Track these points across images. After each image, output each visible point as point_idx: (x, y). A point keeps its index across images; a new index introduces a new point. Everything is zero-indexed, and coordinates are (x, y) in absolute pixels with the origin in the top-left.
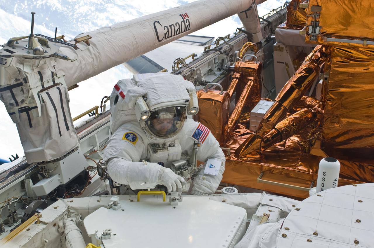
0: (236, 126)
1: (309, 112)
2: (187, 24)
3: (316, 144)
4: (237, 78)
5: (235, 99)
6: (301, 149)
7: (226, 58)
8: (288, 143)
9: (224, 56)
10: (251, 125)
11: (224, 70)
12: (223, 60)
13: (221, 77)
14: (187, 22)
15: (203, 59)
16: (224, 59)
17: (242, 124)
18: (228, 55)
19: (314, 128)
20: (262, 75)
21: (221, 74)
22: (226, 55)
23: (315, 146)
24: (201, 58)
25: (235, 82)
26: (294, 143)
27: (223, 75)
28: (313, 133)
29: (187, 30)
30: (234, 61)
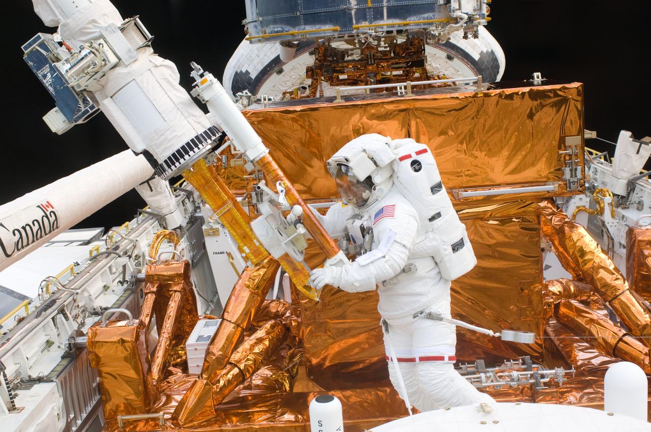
0: (166, 373)
1: (278, 326)
2: (52, 219)
3: (299, 372)
4: (153, 292)
5: (155, 327)
6: (277, 387)
7: (128, 263)
8: (257, 381)
9: (124, 260)
10: (190, 364)
11: (129, 283)
12: (124, 267)
13: (126, 295)
15: (91, 272)
16: (125, 265)
17: (175, 366)
18: (130, 257)
19: (291, 348)
20: (193, 278)
21: (125, 291)
22: (128, 258)
23: (299, 376)
24: (87, 270)
25: (150, 299)
26: (265, 379)
27: (129, 292)
28: (292, 357)
29: (54, 230)
30: (143, 265)
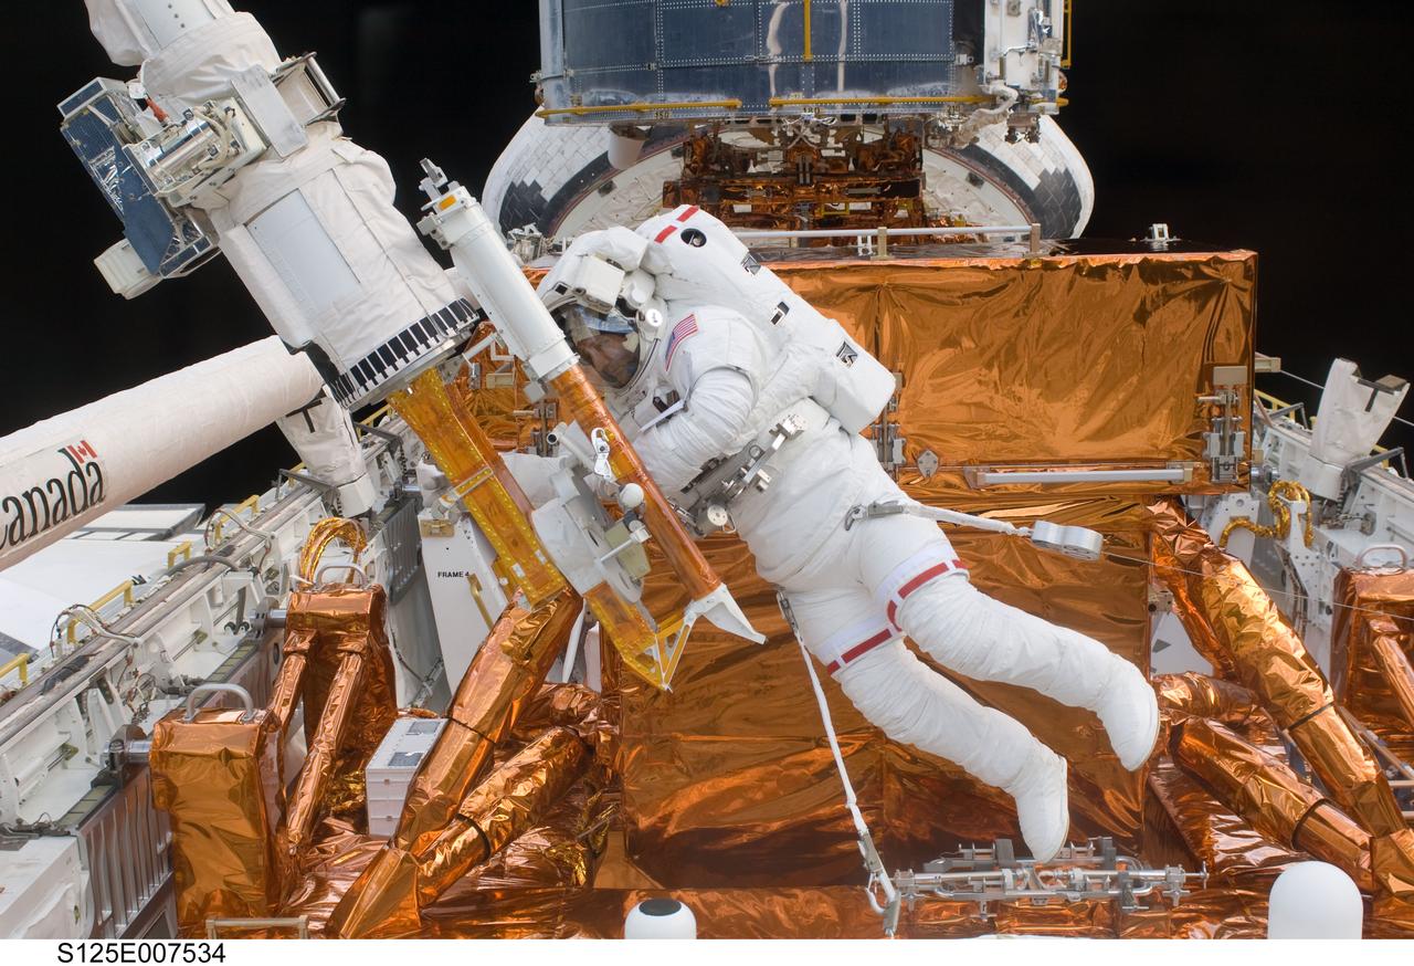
0: (318, 830)
1: (570, 740)
2: (92, 479)
3: (610, 843)
4: (301, 652)
5: (302, 729)
6: (560, 875)
7: (252, 584)
8: (516, 858)
9: (243, 578)
10: (372, 815)
11: (250, 629)
12: (242, 593)
13: (241, 655)
14: (89, 475)
15: (168, 599)
16: (244, 588)
17: (339, 815)
18: (256, 572)
19: (594, 791)
20: (391, 627)
21: (241, 645)
22: (252, 574)
23: (608, 853)
24: (160, 595)
25: (295, 667)
26: (535, 856)
27: (249, 648)
28: (596, 810)
29: (93, 504)
30: (284, 591)
